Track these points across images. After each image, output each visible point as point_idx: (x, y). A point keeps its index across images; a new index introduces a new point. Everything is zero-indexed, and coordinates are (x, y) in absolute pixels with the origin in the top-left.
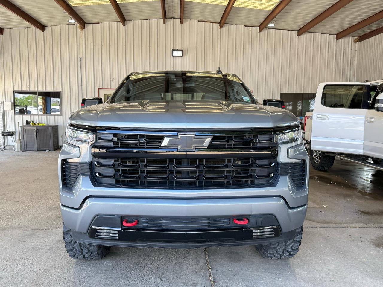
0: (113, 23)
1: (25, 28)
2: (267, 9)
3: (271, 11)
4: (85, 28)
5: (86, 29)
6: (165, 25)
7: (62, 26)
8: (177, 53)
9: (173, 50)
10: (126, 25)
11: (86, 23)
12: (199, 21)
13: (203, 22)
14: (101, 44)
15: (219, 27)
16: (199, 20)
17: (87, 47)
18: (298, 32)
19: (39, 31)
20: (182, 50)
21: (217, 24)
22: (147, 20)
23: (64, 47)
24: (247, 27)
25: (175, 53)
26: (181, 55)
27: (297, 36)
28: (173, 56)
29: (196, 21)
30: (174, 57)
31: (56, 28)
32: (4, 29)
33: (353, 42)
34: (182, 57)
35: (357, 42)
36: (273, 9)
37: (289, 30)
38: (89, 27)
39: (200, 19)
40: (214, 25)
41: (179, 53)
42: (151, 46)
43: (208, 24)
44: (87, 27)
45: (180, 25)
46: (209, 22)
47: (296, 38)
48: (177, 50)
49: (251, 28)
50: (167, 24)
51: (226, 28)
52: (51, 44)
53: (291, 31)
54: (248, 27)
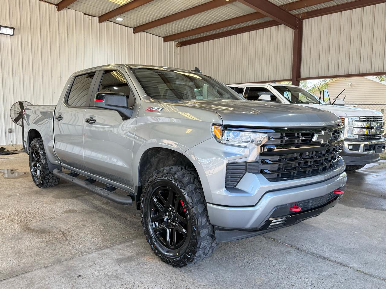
2: (118, 3)
3: (121, 6)
15: (56, 9)
18: (134, 30)
21: (54, 5)
24: (86, 15)
27: (133, 33)
33: (175, 46)
35: (179, 46)
36: (124, 4)
37: (126, 26)
40: (51, 5)
47: (132, 35)
48: (7, 27)
49: (90, 17)
51: (64, 11)
53: (128, 27)
54: (88, 16)
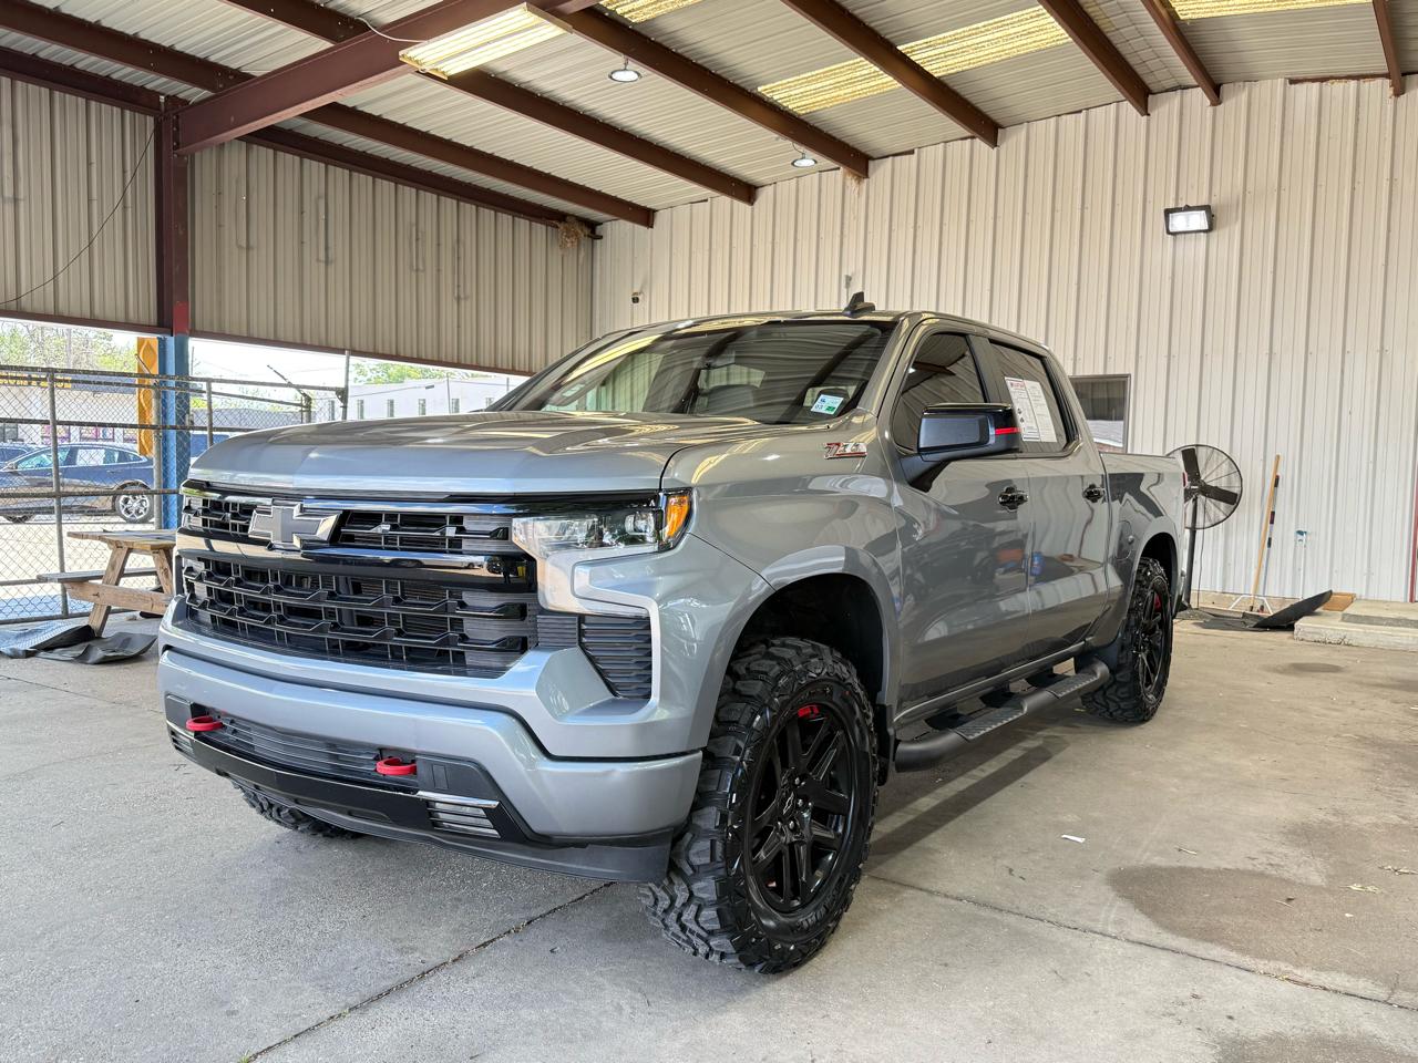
0: (960, 142)
1: (706, 200)
4: (870, 174)
5: (873, 176)
6: (1148, 121)
7: (802, 180)
8: (1188, 221)
9: (1168, 212)
10: (1002, 142)
11: (874, 159)
12: (1293, 81)
13: (1314, 80)
14: (916, 223)
15: (1390, 91)
16: (1294, 77)
17: (870, 236)
19: (741, 207)
20: (1207, 208)
21: (1379, 81)
22: (1080, 111)
23: (803, 247)
25: (1179, 222)
26: (1206, 227)
28: (1175, 234)
29: (1280, 81)
30: (1178, 236)
31: (787, 188)
32: (655, 211)
34: (1211, 234)
38: (881, 172)
39: (1299, 72)
40: (1366, 85)
41: (1198, 220)
42: (1087, 204)
43: (1338, 86)
44: (875, 171)
45: (1210, 109)
46: (1340, 78)
48: (1188, 208)
50: (1154, 114)
52: (770, 239)
